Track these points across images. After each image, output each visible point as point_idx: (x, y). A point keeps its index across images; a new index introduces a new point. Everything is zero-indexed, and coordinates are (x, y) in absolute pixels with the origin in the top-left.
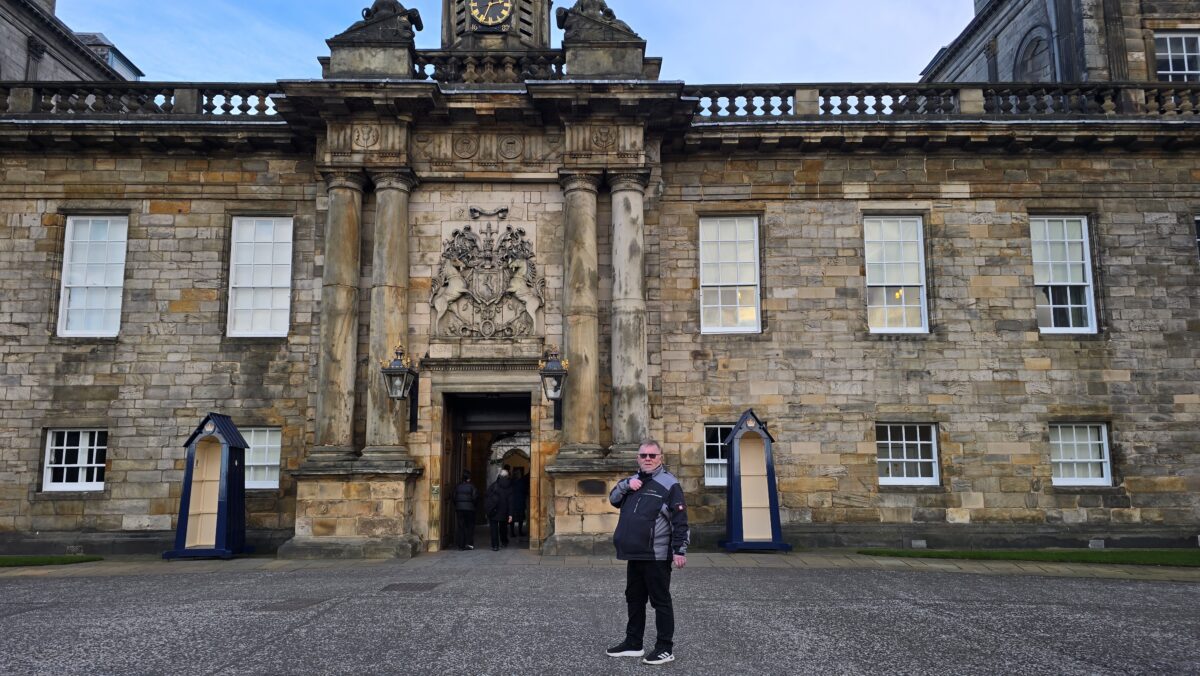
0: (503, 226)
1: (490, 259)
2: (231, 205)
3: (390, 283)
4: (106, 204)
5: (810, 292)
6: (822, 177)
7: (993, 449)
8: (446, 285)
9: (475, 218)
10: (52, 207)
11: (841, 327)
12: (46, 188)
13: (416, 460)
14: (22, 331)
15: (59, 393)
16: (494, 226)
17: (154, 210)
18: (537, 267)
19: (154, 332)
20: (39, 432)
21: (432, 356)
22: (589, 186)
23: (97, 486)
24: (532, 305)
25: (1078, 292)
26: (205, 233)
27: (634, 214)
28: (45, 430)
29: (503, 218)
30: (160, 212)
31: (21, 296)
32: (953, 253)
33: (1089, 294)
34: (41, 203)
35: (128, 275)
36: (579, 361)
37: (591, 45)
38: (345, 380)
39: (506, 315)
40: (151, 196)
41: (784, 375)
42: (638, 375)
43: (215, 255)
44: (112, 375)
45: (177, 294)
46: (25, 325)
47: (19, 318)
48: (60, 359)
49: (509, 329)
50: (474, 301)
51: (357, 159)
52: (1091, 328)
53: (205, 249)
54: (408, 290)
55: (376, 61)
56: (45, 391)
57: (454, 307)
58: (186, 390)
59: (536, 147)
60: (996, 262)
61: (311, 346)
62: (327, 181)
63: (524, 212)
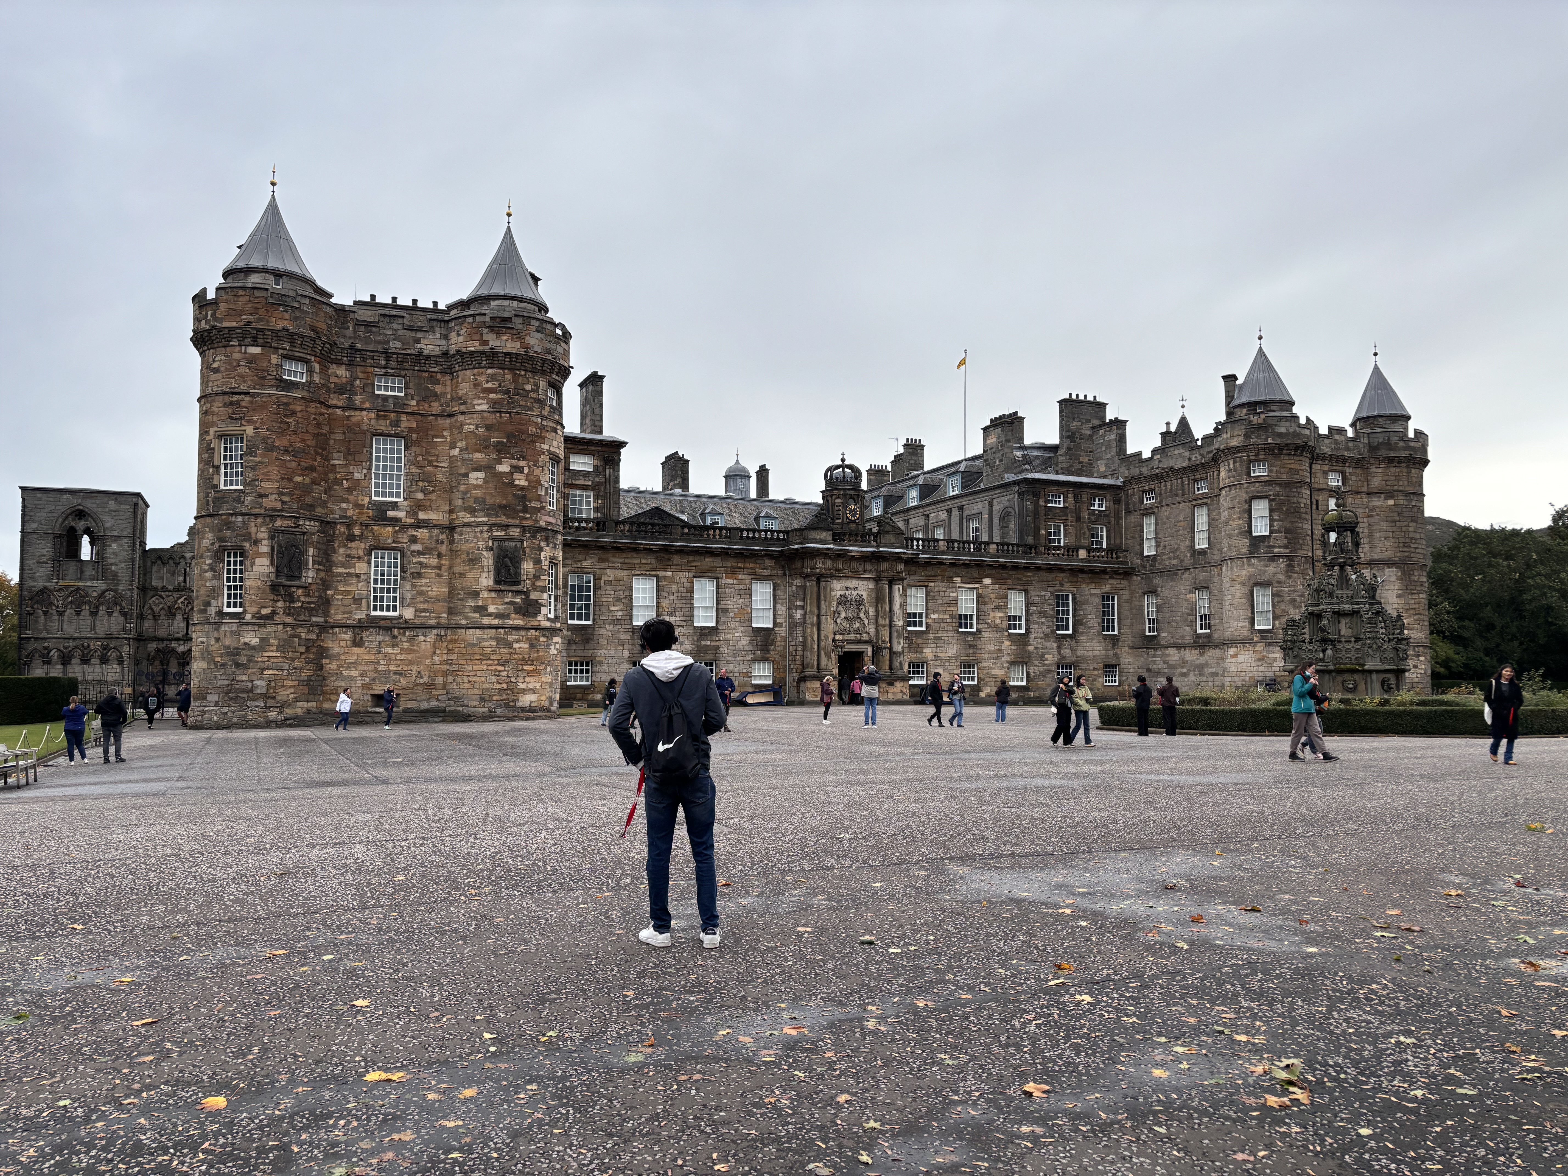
0: (856, 593)
1: (853, 605)
2: (752, 576)
3: (825, 613)
4: (709, 574)
5: (941, 616)
6: (947, 574)
7: (993, 672)
8: (840, 614)
9: (848, 590)
10: (690, 575)
11: (951, 628)
12: (689, 568)
15: (698, 648)
16: (853, 592)
17: (727, 578)
18: (867, 608)
19: (729, 624)
21: (836, 639)
22: (886, 581)
24: (867, 622)
25: (1020, 617)
26: (743, 587)
29: (856, 590)
30: (729, 579)
31: (681, 609)
32: (986, 604)
33: (1023, 619)
34: (685, 573)
35: (718, 603)
36: (884, 642)
37: (888, 533)
39: (857, 625)
40: (726, 572)
43: (746, 595)
44: (715, 641)
45: (736, 611)
46: (684, 621)
47: (682, 618)
48: (697, 635)
49: (859, 630)
50: (848, 619)
51: (817, 571)
52: (1023, 631)
53: (743, 593)
55: (823, 534)
56: (693, 647)
57: (842, 622)
59: (868, 567)
60: (998, 607)
61: (783, 631)
62: (806, 577)
63: (863, 588)
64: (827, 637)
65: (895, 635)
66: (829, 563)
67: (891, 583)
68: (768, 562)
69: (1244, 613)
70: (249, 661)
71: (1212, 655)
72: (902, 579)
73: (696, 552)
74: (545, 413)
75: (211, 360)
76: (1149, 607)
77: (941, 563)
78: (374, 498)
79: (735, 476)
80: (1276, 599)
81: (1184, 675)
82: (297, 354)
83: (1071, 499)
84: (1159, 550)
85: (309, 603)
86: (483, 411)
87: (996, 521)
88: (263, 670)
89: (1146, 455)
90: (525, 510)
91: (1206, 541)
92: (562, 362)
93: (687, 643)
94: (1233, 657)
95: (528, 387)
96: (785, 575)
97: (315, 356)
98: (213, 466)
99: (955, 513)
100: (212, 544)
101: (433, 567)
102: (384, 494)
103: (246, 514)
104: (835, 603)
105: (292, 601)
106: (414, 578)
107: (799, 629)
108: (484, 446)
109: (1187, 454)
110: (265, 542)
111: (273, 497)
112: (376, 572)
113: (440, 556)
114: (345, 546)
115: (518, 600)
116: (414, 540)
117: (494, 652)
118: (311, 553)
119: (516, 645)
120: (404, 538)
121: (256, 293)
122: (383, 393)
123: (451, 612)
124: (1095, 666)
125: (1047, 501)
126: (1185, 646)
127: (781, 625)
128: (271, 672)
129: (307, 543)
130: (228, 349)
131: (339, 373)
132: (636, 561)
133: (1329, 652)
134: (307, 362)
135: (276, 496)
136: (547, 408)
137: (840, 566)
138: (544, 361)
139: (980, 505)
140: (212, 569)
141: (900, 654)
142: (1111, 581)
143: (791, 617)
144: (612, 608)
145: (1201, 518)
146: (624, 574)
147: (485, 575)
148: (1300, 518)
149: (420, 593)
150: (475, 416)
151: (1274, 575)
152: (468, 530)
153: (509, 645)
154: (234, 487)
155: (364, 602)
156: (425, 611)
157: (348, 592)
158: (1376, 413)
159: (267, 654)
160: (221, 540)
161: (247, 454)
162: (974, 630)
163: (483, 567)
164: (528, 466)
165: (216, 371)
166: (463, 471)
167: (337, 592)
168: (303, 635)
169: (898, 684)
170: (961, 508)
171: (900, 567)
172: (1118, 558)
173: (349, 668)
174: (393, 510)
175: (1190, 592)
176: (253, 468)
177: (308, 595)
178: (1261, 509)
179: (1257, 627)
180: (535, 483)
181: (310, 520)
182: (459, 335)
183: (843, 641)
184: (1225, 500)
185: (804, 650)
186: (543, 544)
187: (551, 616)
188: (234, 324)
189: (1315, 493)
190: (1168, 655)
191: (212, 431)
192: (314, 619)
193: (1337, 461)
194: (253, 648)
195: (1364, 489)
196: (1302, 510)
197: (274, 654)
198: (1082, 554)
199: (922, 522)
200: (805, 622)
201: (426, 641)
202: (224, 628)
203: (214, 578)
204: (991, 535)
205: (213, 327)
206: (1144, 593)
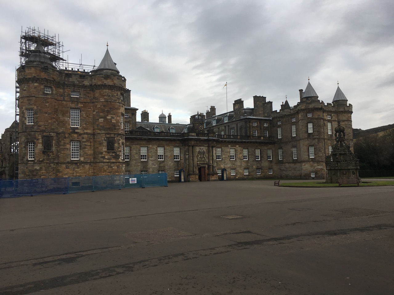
1: (202, 153)
2: (174, 146)
4: (162, 146)
5: (226, 156)
6: (227, 144)
7: (240, 171)
8: (198, 156)
9: (200, 149)
11: (228, 159)
12: (156, 144)
18: (206, 154)
20: (158, 171)
21: (198, 163)
24: (206, 158)
25: (246, 156)
26: (171, 149)
32: (237, 152)
36: (211, 164)
37: (211, 133)
39: (203, 159)
41: (224, 164)
44: (164, 165)
45: (169, 156)
46: (155, 159)
48: (158, 163)
52: (247, 160)
56: (158, 166)
58: (171, 166)
59: (206, 143)
60: (240, 153)
61: (183, 161)
62: (189, 146)
63: (204, 149)
64: (195, 163)
65: (214, 162)
66: (195, 142)
67: (212, 147)
68: (178, 142)
69: (307, 154)
70: (36, 174)
71: (298, 165)
72: (215, 146)
73: (158, 139)
74: (120, 102)
75: (23, 87)
76: (280, 152)
77: (225, 141)
78: (71, 126)
79: (162, 117)
80: (315, 150)
81: (290, 171)
82: (49, 85)
83: (259, 123)
84: (283, 137)
85: (53, 157)
86: (103, 101)
87: (239, 130)
88: (41, 176)
89: (278, 111)
90: (115, 129)
91: (295, 134)
92: (124, 88)
93: (156, 165)
94: (304, 165)
95: (115, 95)
96: (183, 145)
97: (54, 86)
98: (25, 118)
99: (227, 127)
100: (25, 140)
101: (89, 146)
102: (74, 125)
103: (35, 131)
104: (197, 153)
105: (49, 156)
106: (83, 149)
107: (187, 161)
108: (103, 111)
109: (289, 111)
110: (41, 139)
111: (42, 127)
112: (72, 148)
113: (91, 142)
114: (63, 140)
115: (114, 155)
116: (83, 138)
117: (107, 169)
118: (54, 142)
119: (113, 167)
120: (80, 137)
121: (37, 68)
122: (73, 96)
123: (94, 158)
124: (267, 169)
125: (253, 124)
126: (290, 163)
127: (182, 160)
128: (43, 177)
129: (53, 140)
130: (28, 84)
131: (60, 90)
132: (142, 142)
133: (339, 164)
134: (51, 87)
135: (44, 126)
136: (120, 100)
137: (198, 143)
138: (119, 87)
139: (234, 125)
140: (25, 147)
141: (215, 167)
142: (269, 145)
143: (185, 157)
144: (135, 156)
145: (294, 128)
146: (138, 146)
147: (104, 148)
148: (321, 128)
149: (85, 153)
150: (100, 103)
151: (315, 143)
152: (99, 135)
153: (111, 167)
154: (31, 124)
155: (69, 156)
156: (87, 158)
157: (65, 153)
158: (339, 99)
159: (42, 172)
160: (27, 139)
161: (34, 114)
162: (234, 160)
163: (103, 145)
164: (116, 117)
165: (25, 90)
166: (97, 118)
167: (61, 153)
168: (52, 166)
169: (215, 175)
170: (229, 126)
171: (215, 143)
172: (271, 139)
173: (65, 175)
174: (77, 130)
175: (291, 148)
176: (37, 118)
177: (53, 154)
178: (310, 126)
179: (310, 157)
180: (118, 121)
181: (53, 133)
182: (95, 80)
183: (200, 164)
184: (301, 123)
185: (189, 167)
186: (120, 138)
187: (122, 159)
188: (30, 77)
189: (324, 121)
190: (286, 165)
191: (24, 108)
192: (55, 161)
193: (329, 112)
194: (38, 170)
195: (337, 120)
196: (321, 126)
197: (44, 172)
198: (262, 138)
199: (217, 130)
200: (189, 159)
201: (87, 166)
202: (29, 165)
203: (25, 150)
204: (237, 134)
205: (24, 78)
206: (279, 149)
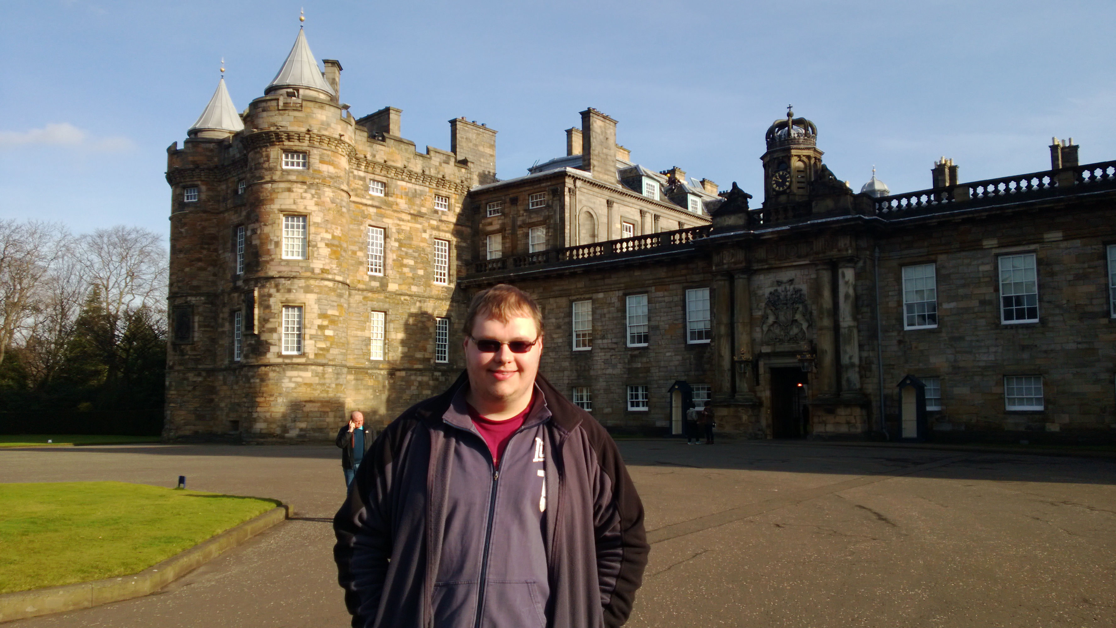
0: (792, 287)
1: (786, 304)
2: (685, 284)
3: (741, 321)
4: (639, 290)
5: (964, 304)
8: (767, 318)
9: (779, 286)
10: (621, 293)
12: (618, 286)
13: (760, 398)
14: (614, 346)
15: (630, 371)
16: (788, 287)
17: (656, 291)
18: (808, 306)
19: (660, 343)
20: (625, 387)
21: (763, 351)
22: (825, 267)
23: (645, 409)
24: (805, 326)
26: (676, 299)
27: (847, 279)
28: (627, 386)
29: (791, 284)
30: (659, 291)
31: (614, 331)
34: (617, 292)
35: (649, 320)
36: (824, 352)
37: (823, 196)
38: (726, 363)
39: (795, 330)
40: (655, 284)
41: (949, 351)
42: (851, 358)
43: (680, 308)
44: (647, 363)
45: (667, 326)
46: (616, 343)
47: (614, 340)
48: (629, 356)
49: (796, 337)
50: (780, 325)
51: (726, 266)
53: (676, 306)
54: (752, 322)
55: (731, 220)
56: (625, 370)
57: (772, 328)
58: (674, 368)
63: (800, 279)
65: (841, 339)
67: (835, 267)
68: (701, 265)
74: (275, 177)
85: (194, 355)
93: (619, 366)
97: (202, 181)
104: (763, 305)
110: (171, 316)
112: (237, 328)
114: (222, 312)
129: (193, 313)
131: (223, 187)
132: (573, 286)
135: (176, 284)
136: (278, 173)
138: (267, 133)
146: (563, 301)
169: (842, 412)
173: (222, 401)
181: (195, 295)
183: (773, 355)
